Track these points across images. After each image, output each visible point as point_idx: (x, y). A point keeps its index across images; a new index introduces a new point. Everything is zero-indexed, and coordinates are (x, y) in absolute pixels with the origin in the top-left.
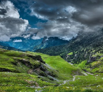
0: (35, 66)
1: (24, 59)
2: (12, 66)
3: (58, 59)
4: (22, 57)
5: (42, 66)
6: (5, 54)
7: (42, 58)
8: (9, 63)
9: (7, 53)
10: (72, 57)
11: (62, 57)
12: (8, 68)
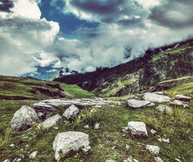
0: (54, 93)
1: (43, 88)
2: (30, 94)
3: (75, 87)
4: (40, 85)
5: (61, 93)
6: (22, 83)
7: (61, 86)
8: (26, 91)
9: (24, 81)
10: (87, 85)
11: (78, 85)
12: (27, 96)
